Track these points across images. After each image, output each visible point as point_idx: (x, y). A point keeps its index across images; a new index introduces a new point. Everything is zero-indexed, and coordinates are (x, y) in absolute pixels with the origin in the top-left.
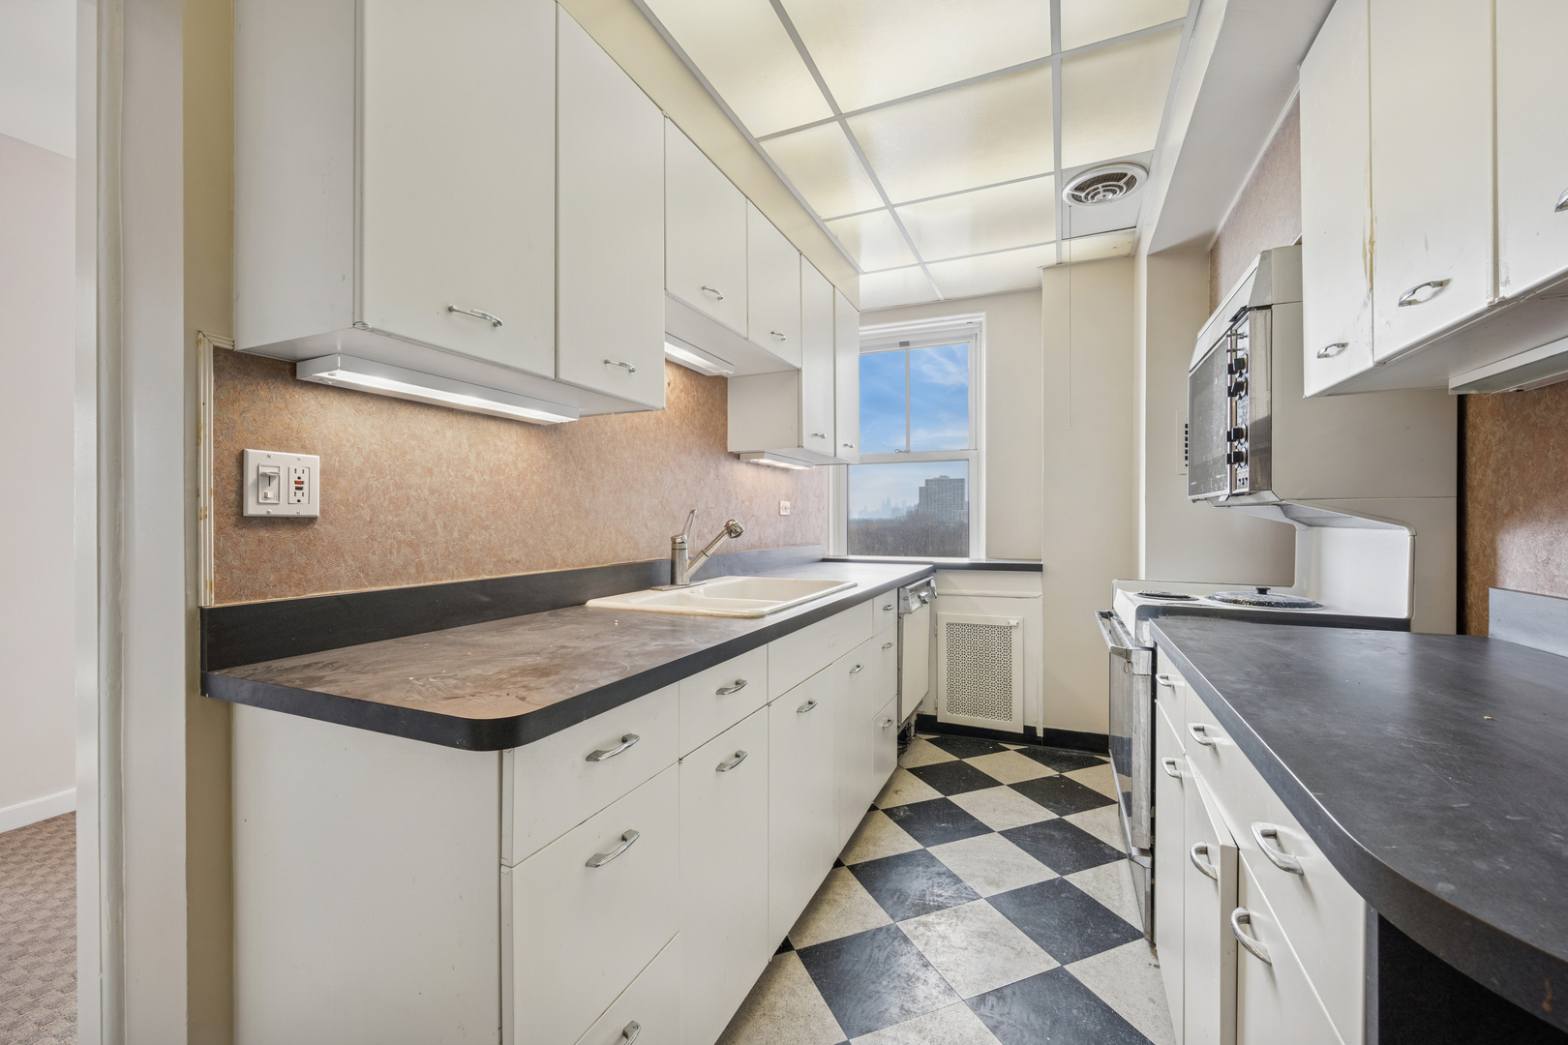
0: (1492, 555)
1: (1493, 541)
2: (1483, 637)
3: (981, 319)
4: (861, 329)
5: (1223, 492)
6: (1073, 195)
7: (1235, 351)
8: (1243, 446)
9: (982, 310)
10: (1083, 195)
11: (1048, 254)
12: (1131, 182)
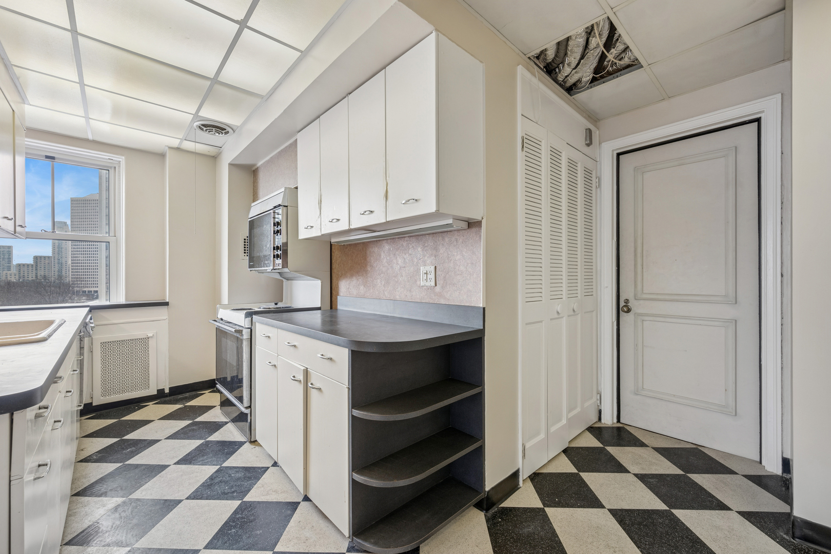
0: (337, 287)
1: (338, 283)
2: (336, 309)
3: (121, 160)
4: (26, 139)
5: (270, 268)
6: (199, 127)
7: (275, 218)
8: (279, 252)
9: (123, 155)
10: (205, 129)
11: (175, 143)
12: (227, 133)
